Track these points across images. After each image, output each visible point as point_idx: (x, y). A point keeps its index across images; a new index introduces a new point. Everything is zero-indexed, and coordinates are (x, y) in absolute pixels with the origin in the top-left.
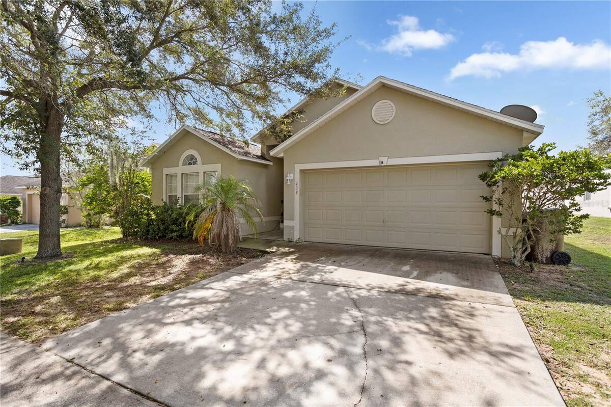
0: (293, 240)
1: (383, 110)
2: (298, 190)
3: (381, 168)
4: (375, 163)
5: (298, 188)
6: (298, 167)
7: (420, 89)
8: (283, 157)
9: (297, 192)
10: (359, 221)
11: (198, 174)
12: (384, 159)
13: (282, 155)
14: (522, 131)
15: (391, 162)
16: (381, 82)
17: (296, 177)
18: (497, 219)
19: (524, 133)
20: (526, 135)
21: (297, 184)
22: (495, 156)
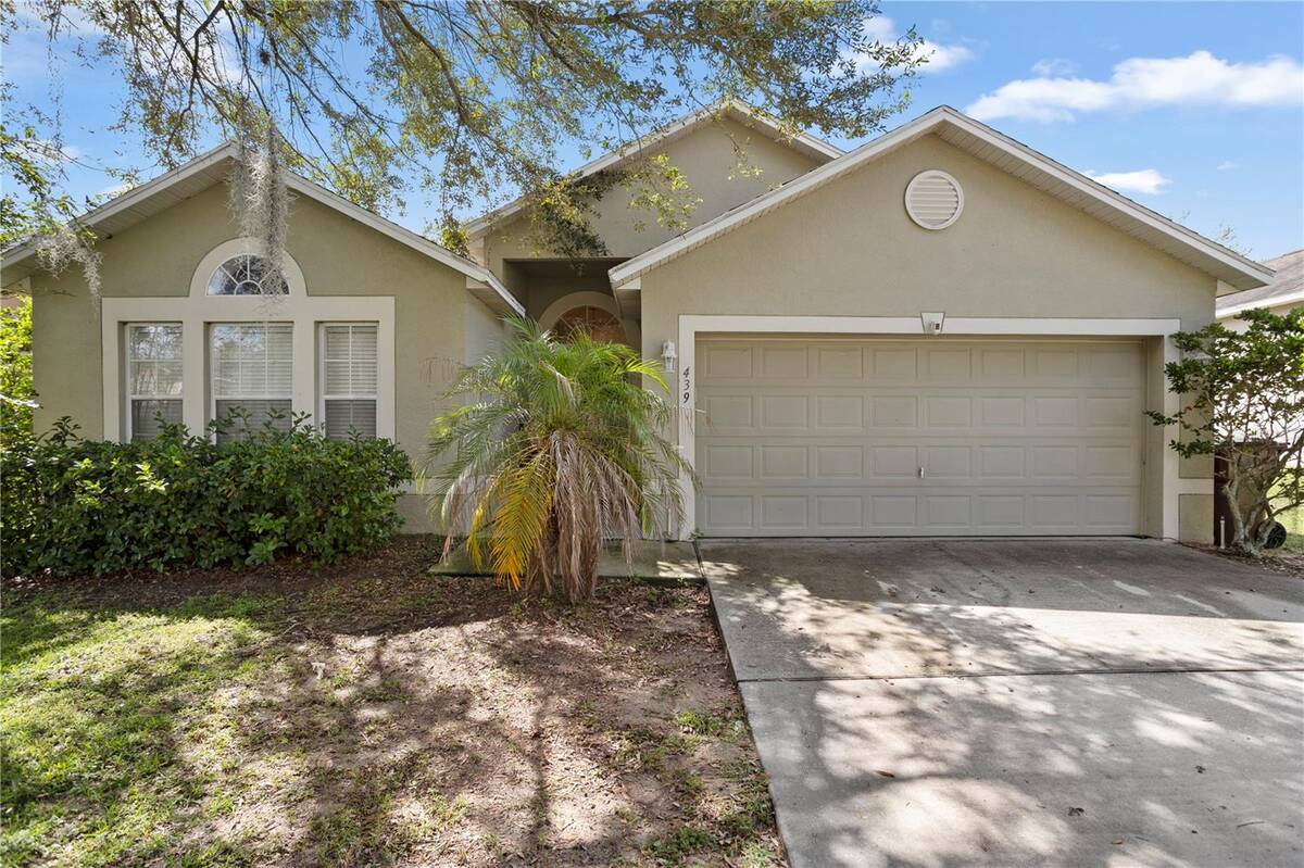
0: (673, 537)
1: (935, 194)
2: (691, 391)
3: (931, 340)
4: (912, 325)
5: (692, 384)
6: (690, 325)
7: (1039, 155)
8: (639, 290)
9: (687, 397)
10: (856, 474)
11: (285, 328)
12: (937, 318)
13: (635, 285)
14: (1216, 279)
15: (952, 326)
16: (945, 122)
17: (684, 351)
18: (1171, 462)
19: (1219, 282)
20: (1221, 287)
21: (686, 374)
22: (1167, 327)
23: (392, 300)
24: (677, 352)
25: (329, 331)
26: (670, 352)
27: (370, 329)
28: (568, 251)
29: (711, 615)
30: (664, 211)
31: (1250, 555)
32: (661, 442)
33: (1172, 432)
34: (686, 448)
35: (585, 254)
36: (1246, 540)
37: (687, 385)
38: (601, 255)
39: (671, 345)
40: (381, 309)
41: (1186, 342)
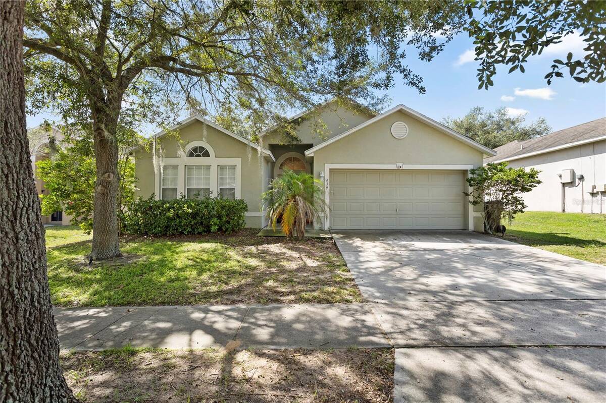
0: (323, 229)
1: (400, 129)
2: (328, 186)
3: (399, 171)
4: (393, 167)
5: (329, 184)
6: (328, 167)
7: (428, 118)
8: (313, 157)
9: (327, 187)
10: (378, 211)
11: (208, 167)
12: (401, 165)
13: (312, 155)
14: (483, 153)
15: (405, 167)
16: (401, 109)
17: (326, 174)
18: (471, 207)
19: (484, 155)
20: (485, 156)
21: (327, 181)
22: (469, 167)
23: (240, 159)
24: (324, 174)
25: (221, 168)
26: (322, 175)
27: (233, 167)
28: (290, 142)
29: (335, 244)
30: (321, 135)
31: (489, 233)
32: (321, 200)
33: (471, 198)
34: (327, 201)
35: (295, 143)
36: (488, 229)
37: (327, 184)
38: (299, 143)
39: (323, 173)
40: (237, 162)
41: (473, 172)
